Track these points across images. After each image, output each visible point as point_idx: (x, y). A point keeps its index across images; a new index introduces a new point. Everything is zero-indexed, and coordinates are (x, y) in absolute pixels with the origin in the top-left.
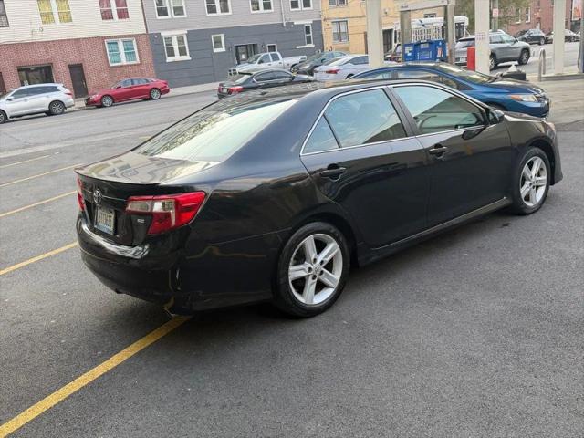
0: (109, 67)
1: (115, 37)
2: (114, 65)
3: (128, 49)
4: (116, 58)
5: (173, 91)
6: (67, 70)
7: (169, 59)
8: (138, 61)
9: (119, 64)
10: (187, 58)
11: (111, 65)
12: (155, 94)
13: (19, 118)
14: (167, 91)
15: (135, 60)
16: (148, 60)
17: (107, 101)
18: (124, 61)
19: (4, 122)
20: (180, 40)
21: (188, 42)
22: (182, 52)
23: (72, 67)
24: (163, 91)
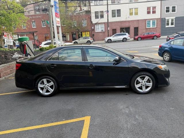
0: (146, 28)
1: (150, 19)
2: (148, 28)
3: (153, 23)
4: (149, 26)
5: (162, 37)
6: (133, 29)
7: (167, 26)
8: (156, 27)
9: (150, 27)
10: (173, 26)
11: (147, 28)
12: (155, 38)
13: (115, 42)
14: (160, 37)
15: (155, 26)
16: (159, 26)
17: (139, 39)
18: (151, 27)
19: (111, 43)
20: (172, 20)
21: (175, 21)
22: (172, 24)
23: (135, 28)
24: (158, 37)
